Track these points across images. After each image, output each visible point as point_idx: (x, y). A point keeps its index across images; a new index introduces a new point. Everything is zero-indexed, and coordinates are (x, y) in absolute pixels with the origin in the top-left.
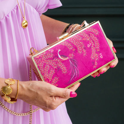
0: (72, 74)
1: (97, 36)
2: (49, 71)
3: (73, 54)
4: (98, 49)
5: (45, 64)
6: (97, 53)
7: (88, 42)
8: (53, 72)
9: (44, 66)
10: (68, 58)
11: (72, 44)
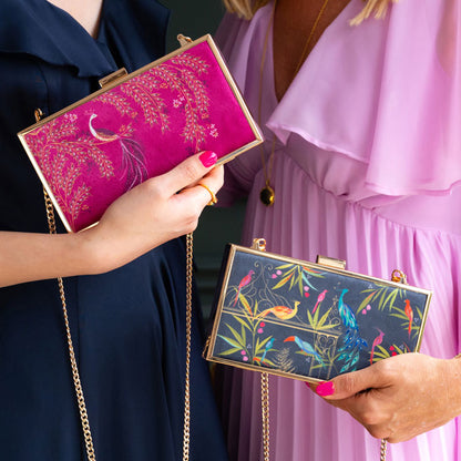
0: (129, 178)
1: (202, 78)
2: (65, 170)
3: (133, 126)
4: (204, 112)
5: (54, 152)
6: (200, 122)
7: (175, 94)
8: (74, 172)
9: (52, 158)
10: (116, 137)
11: (130, 100)
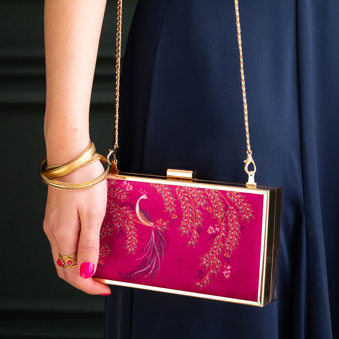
0: (144, 263)
4: (229, 251)
6: (221, 257)
7: (214, 222)
8: (107, 230)
10: (151, 224)
11: (178, 203)
